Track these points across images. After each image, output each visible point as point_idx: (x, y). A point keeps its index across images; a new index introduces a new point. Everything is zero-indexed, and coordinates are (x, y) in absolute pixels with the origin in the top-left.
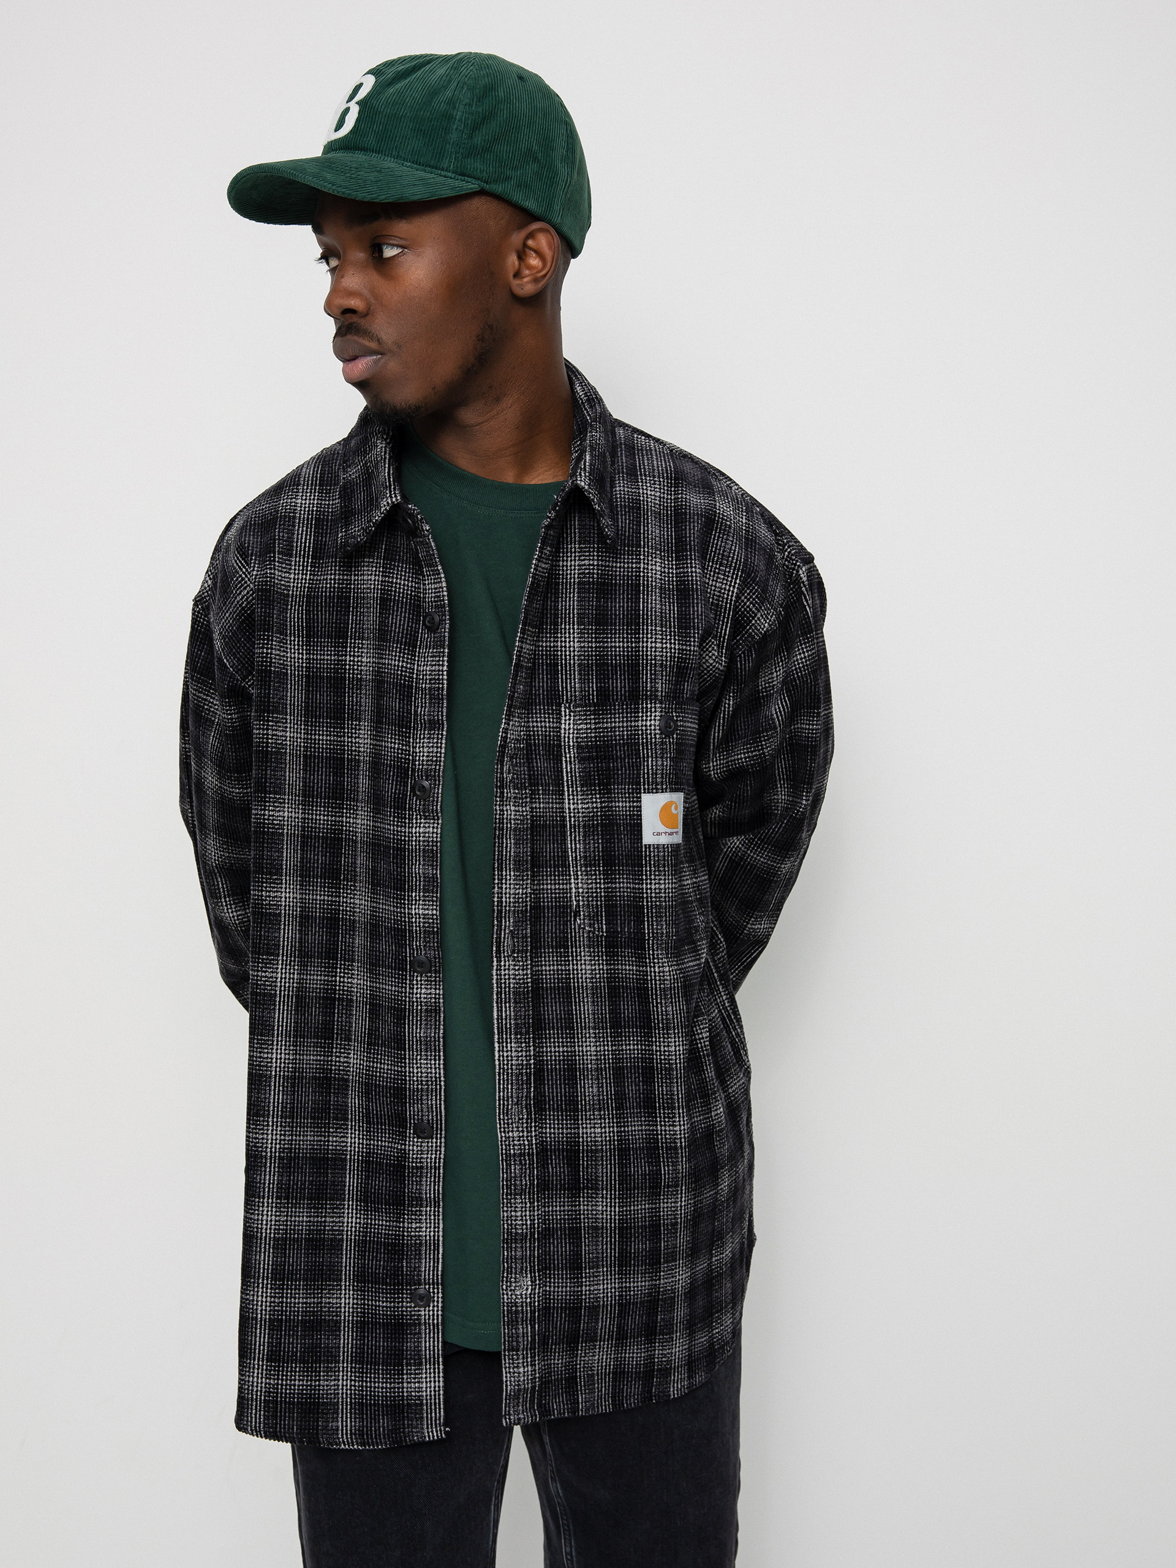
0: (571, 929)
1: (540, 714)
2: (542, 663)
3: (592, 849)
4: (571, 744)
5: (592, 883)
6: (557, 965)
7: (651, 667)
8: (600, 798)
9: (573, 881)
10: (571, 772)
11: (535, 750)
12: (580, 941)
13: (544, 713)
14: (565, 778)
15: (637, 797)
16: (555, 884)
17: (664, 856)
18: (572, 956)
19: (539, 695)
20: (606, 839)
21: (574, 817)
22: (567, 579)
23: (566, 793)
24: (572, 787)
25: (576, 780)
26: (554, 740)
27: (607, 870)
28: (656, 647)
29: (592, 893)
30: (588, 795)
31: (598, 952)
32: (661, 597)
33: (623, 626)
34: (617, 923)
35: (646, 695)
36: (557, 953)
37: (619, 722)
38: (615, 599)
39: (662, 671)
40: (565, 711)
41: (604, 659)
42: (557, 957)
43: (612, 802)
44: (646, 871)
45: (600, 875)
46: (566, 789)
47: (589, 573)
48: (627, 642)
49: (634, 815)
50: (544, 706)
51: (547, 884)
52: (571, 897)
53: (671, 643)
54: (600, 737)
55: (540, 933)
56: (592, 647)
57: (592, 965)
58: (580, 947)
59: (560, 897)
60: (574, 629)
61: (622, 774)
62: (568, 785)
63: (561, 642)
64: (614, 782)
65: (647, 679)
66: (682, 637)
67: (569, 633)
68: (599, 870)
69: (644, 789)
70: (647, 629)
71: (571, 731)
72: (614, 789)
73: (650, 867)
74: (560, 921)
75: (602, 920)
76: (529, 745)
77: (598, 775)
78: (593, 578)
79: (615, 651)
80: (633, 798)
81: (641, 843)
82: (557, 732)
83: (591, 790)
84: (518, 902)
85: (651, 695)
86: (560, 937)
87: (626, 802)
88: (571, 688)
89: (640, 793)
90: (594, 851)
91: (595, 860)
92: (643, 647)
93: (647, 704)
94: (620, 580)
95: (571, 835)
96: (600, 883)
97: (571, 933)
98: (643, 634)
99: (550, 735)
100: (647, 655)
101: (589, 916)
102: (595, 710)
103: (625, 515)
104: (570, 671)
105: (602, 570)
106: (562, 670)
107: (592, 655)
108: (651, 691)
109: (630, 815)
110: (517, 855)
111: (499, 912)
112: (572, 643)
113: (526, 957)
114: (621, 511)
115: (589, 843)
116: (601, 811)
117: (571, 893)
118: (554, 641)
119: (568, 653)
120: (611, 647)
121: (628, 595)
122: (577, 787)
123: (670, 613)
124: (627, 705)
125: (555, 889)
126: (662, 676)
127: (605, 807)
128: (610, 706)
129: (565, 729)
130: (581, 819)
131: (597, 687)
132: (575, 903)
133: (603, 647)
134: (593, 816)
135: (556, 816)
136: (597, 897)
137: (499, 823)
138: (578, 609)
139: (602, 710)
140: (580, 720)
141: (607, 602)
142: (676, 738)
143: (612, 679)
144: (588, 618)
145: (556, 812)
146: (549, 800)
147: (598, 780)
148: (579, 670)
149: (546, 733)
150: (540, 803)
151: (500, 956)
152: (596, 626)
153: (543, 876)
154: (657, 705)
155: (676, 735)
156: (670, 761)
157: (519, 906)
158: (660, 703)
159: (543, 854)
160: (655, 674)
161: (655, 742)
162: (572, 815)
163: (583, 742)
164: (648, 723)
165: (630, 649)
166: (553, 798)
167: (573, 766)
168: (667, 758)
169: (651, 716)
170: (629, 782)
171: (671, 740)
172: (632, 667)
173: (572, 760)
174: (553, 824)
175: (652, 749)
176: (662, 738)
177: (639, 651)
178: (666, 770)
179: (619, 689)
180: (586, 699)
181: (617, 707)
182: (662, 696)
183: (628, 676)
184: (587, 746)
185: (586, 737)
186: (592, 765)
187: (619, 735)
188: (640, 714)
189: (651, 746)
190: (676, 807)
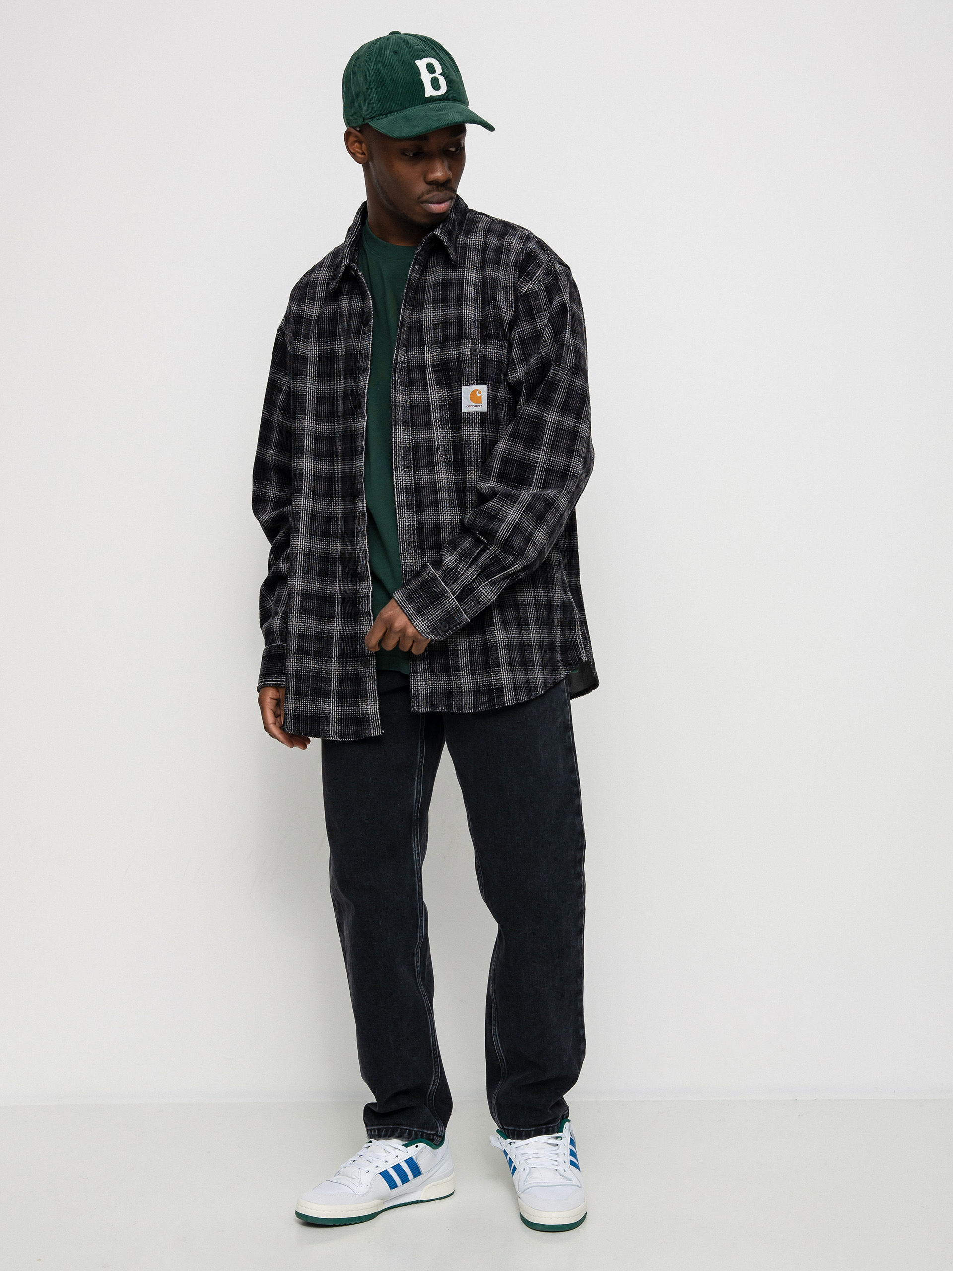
0: (435, 457)
1: (415, 350)
2: (415, 323)
3: (444, 417)
4: (430, 364)
5: (445, 434)
6: (429, 475)
7: (468, 323)
8: (447, 391)
9: (435, 432)
10: (431, 378)
11: (412, 368)
12: (440, 463)
13: (417, 350)
15: (460, 388)
16: (426, 435)
18: (437, 470)
19: (415, 342)
20: (451, 411)
22: (428, 283)
23: (429, 389)
24: (432, 386)
25: (434, 382)
26: (422, 363)
27: (452, 428)
28: (471, 312)
29: (446, 438)
30: (440, 389)
31: (450, 469)
32: (474, 287)
33: (455, 302)
34: (458, 454)
35: (465, 336)
36: (429, 469)
37: (452, 351)
38: (452, 290)
39: (474, 325)
40: (427, 348)
41: (445, 320)
42: (429, 471)
43: (452, 392)
44: (464, 426)
45: (449, 429)
46: (429, 387)
47: (438, 279)
48: (457, 311)
50: (417, 347)
51: (422, 435)
52: (434, 441)
53: (478, 313)
54: (444, 359)
55: (418, 459)
56: (440, 315)
57: (447, 476)
58: (441, 467)
59: (428, 441)
60: (430, 306)
61: (453, 377)
62: (430, 385)
63: (424, 314)
64: (453, 382)
65: (466, 328)
67: (428, 309)
68: (449, 427)
69: (463, 385)
70: (467, 304)
71: (430, 358)
72: (453, 385)
73: (465, 423)
74: (429, 453)
75: (451, 453)
76: (408, 367)
77: (445, 379)
78: (440, 281)
79: (451, 316)
80: (458, 390)
81: (462, 412)
82: (423, 358)
83: (442, 387)
84: (405, 442)
85: (468, 336)
86: (430, 462)
87: (455, 391)
88: (430, 336)
90: (445, 417)
91: (446, 422)
92: (464, 313)
93: (465, 340)
94: (454, 281)
95: (433, 410)
96: (449, 434)
97: (436, 459)
98: (465, 306)
99: (419, 361)
100: (466, 316)
101: (444, 450)
102: (441, 346)
104: (429, 328)
105: (444, 277)
106: (425, 328)
107: (440, 319)
108: (468, 334)
109: (457, 397)
110: (404, 419)
111: (396, 447)
112: (429, 314)
113: (411, 470)
114: (459, 249)
115: (443, 414)
116: (448, 397)
117: (434, 439)
118: (421, 314)
119: (427, 319)
120: (449, 313)
121: (458, 288)
122: (434, 386)
123: (478, 297)
124: (455, 342)
125: (426, 437)
126: (474, 327)
127: (450, 395)
128: (448, 343)
129: (427, 356)
130: (437, 402)
131: (442, 334)
132: (437, 444)
133: (445, 314)
134: (444, 400)
135: (425, 401)
136: (448, 441)
137: (394, 402)
138: (433, 297)
139: (444, 346)
140: (434, 351)
141: (447, 292)
142: (480, 357)
143: (449, 329)
144: (437, 300)
145: (425, 399)
146: (420, 393)
147: (445, 381)
148: (433, 327)
149: (417, 359)
150: (414, 395)
151: (397, 470)
152: (442, 304)
153: (419, 431)
154: (470, 341)
155: (480, 355)
156: (476, 368)
157: (406, 445)
158: (472, 340)
159: (418, 420)
160: (470, 326)
161: (468, 359)
162: (433, 400)
163: (436, 363)
164: (465, 350)
165: (458, 314)
166: (422, 392)
167: (432, 375)
168: (474, 367)
169: (467, 347)
170: (458, 381)
171: (477, 358)
172: (459, 323)
173: (431, 372)
174: (423, 405)
175: (466, 363)
176: (472, 357)
177: (462, 314)
178: (474, 373)
179: (452, 334)
180: (437, 342)
181: (451, 343)
182: (474, 336)
183: (457, 326)
184: (437, 365)
185: (437, 360)
186: (440, 374)
187: (452, 357)
188: (462, 346)
189: (466, 361)
190: (480, 393)
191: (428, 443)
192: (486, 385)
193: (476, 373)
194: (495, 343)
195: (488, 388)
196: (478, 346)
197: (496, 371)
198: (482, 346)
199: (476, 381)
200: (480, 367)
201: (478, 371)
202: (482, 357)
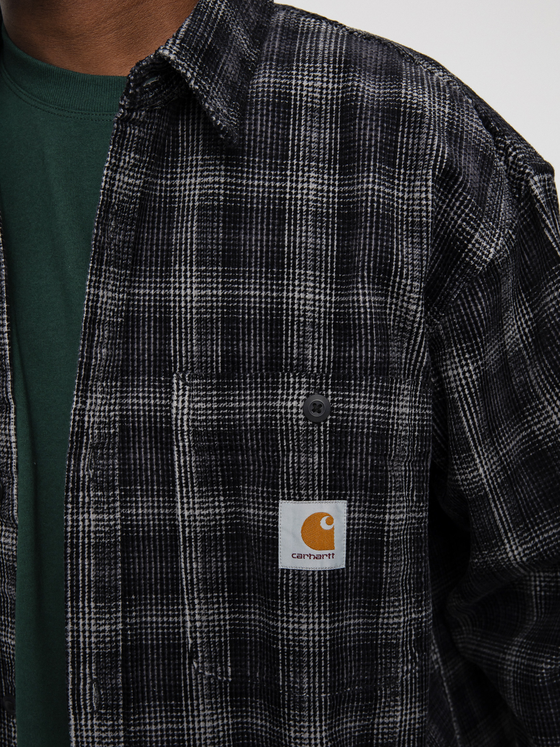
0: (185, 675)
1: (144, 386)
2: (149, 317)
3: (214, 570)
4: (185, 428)
5: (213, 614)
6: (167, 723)
7: (298, 326)
8: (225, 501)
9: (187, 612)
10: (185, 466)
11: (134, 436)
12: (197, 691)
13: (149, 386)
14: (177, 475)
15: (273, 504)
16: (162, 616)
17: (307, 586)
18: (187, 711)
19: (144, 360)
20: (233, 556)
21: (189, 526)
22: (184, 202)
23: (179, 495)
24: (187, 487)
25: (192, 478)
26: (161, 422)
27: (234, 597)
28: (305, 299)
29: (214, 626)
30: (208, 497)
31: (222, 703)
32: (315, 227)
33: (261, 267)
34: (246, 666)
35: (291, 364)
36: (166, 706)
37: (251, 401)
38: (251, 229)
39: (314, 332)
40: (178, 384)
41: (233, 313)
42: (166, 712)
43: (240, 506)
44: (282, 605)
45: (224, 603)
46: (178, 489)
47: (213, 194)
48: (266, 290)
49: (269, 528)
50: (149, 376)
51: (151, 616)
52: (185, 633)
53: (326, 295)
54: (224, 420)
55: (142, 680)
56: (217, 296)
57: (213, 721)
58: (198, 699)
59: (169, 634)
60: (191, 271)
61: (254, 470)
62: (181, 484)
63: (175, 288)
64: (244, 480)
65: (292, 342)
66: (342, 284)
67: (186, 277)
68: (223, 597)
69: (283, 494)
70: (294, 273)
71: (186, 411)
72: (244, 490)
73: (288, 600)
74: (169, 664)
75: (226, 661)
77: (222, 471)
78: (218, 200)
79: (249, 302)
80: (269, 504)
81: (277, 566)
82: (167, 411)
83: (213, 491)
84: (104, 642)
85: (298, 365)
86: (170, 686)
87: (259, 509)
88: (187, 351)
89: (278, 499)
90: (217, 572)
91: (218, 584)
92: (288, 298)
93: (288, 378)
94: (258, 203)
95: (185, 551)
96: (224, 613)
97: (185, 680)
98: (288, 279)
99: (155, 416)
100: (293, 310)
101: (210, 657)
102: (218, 384)
103: (267, 115)
104: (186, 328)
105: (231, 190)
106: (175, 327)
107: (217, 307)
108: (298, 359)
109: (263, 527)
110: (100, 579)
111: (75, 656)
112: (189, 291)
113: (118, 714)
114: (262, 109)
115: (210, 561)
116: (226, 519)
117: (184, 627)
118: (166, 288)
119: (183, 304)
120: (244, 296)
121: (268, 225)
122: (193, 487)
123: (327, 250)
124: (262, 378)
125: (163, 623)
126: (314, 339)
127: (231, 513)
128: (239, 378)
129: (177, 408)
130: (198, 529)
131: (222, 351)
132: (190, 641)
133: (233, 296)
134: (215, 525)
135: (165, 525)
136: (220, 631)
137: (72, 538)
138: (198, 244)
139: (228, 384)
140: (197, 396)
141: (239, 233)
142: (331, 426)
143: (244, 341)
144: (212, 256)
145: (165, 520)
146: (153, 502)
147: (223, 476)
148: (198, 328)
149: (150, 411)
150: (137, 508)
151: (80, 714)
152: (223, 266)
153: (146, 605)
154: (304, 380)
155: (331, 420)
156: (320, 457)
157: (105, 648)
158: (308, 377)
159: (145, 574)
160: (304, 336)
161: (298, 430)
162: (187, 523)
163: (201, 426)
164: (289, 404)
165: (269, 300)
166: (159, 501)
167: (188, 459)
168: (313, 452)
169: (293, 394)
170: (263, 482)
171: (322, 428)
172: (271, 325)
173: (187, 450)
174: (160, 535)
175: (293, 440)
176: (308, 426)
177: (282, 303)
178: (313, 469)
179: (252, 355)
180: (206, 368)
181: (248, 380)
182: (313, 367)
183: (266, 336)
184: (207, 433)
185: (206, 420)
186: (213, 458)
187: (251, 418)
188: (280, 392)
189: (292, 436)
190: (330, 521)
191: (169, 639)
192: (344, 499)
193: (319, 469)
194: (371, 386)
195: (349, 506)
196: (327, 396)
197: (372, 460)
198: (337, 396)
199: (319, 490)
200: (330, 453)
201: (325, 464)
202: (336, 426)
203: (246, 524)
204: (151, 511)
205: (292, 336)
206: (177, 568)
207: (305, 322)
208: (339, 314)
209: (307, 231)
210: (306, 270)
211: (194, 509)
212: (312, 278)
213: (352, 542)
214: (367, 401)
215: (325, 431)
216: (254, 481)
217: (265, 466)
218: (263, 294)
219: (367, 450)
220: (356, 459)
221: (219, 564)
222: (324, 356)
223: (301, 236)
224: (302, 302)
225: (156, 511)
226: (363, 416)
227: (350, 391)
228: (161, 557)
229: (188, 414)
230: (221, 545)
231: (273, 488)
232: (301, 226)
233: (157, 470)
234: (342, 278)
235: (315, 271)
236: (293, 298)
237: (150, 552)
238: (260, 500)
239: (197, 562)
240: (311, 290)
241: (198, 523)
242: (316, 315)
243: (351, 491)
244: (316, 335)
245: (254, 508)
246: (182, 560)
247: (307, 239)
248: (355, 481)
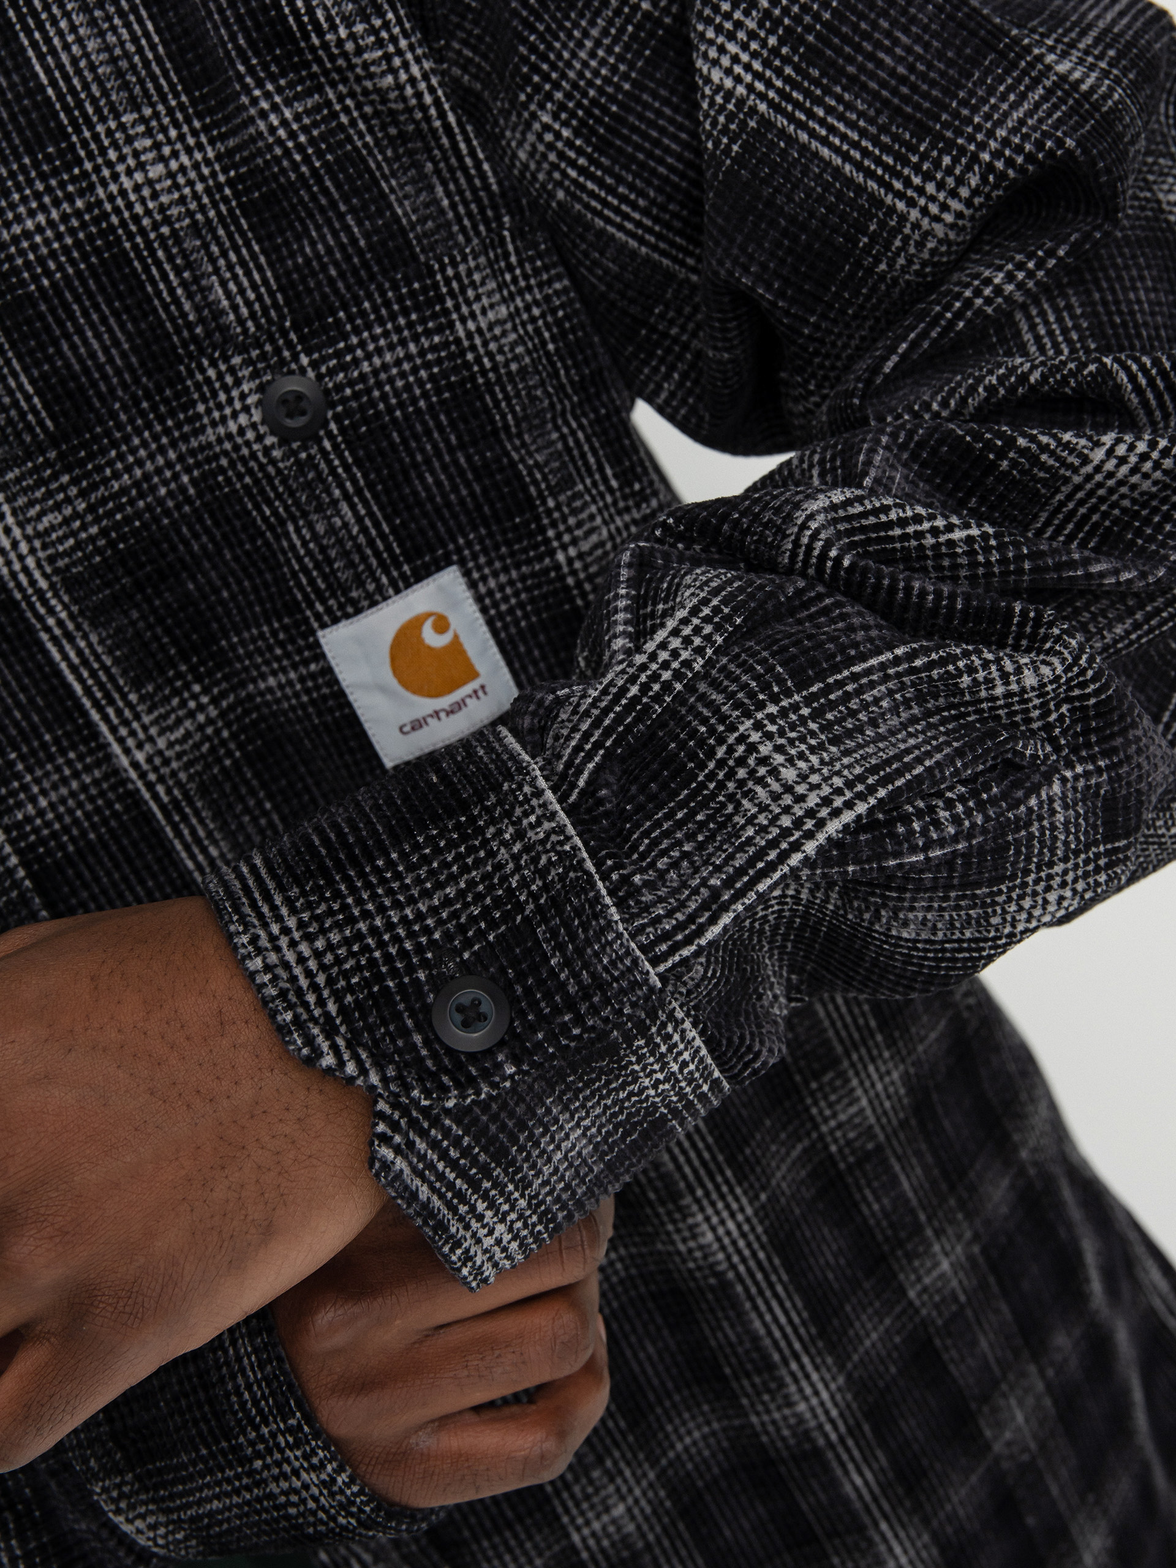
4: (43, 584)
7: (167, 250)
8: (206, 691)
10: (85, 662)
14: (78, 688)
15: (310, 647)
20: (282, 791)
21: (161, 779)
23: (104, 728)
24: (111, 702)
25: (112, 678)
28: (150, 182)
30: (167, 700)
33: (18, 158)
35: (195, 339)
37: (151, 457)
39: (206, 246)
43: (243, 684)
46: (95, 716)
48: (57, 203)
49: (324, 698)
53: (189, 151)
54: (117, 526)
61: (233, 597)
62: (96, 704)
64: (222, 628)
65: (172, 291)
66: (211, 112)
69: (318, 617)
70: (96, 137)
71: (24, 547)
72: (233, 647)
77: (168, 631)
79: (34, 247)
80: (299, 651)
81: (381, 765)
83: (170, 682)
85: (208, 334)
87: (284, 670)
89: (313, 632)
92: (111, 198)
93: (203, 371)
95: (179, 834)
98: (90, 157)
100: (136, 219)
102: (61, 456)
108: (201, 320)
109: (313, 702)
115: (241, 826)
116: (228, 725)
122: (124, 697)
123: (140, 51)
124: (148, 396)
126: (213, 260)
127: (231, 708)
128: (101, 422)
130: (183, 776)
131: (32, 382)
134: (213, 750)
135: (109, 804)
139: (84, 445)
140: (31, 504)
142: (342, 430)
143: (68, 337)
145: (102, 794)
146: (58, 769)
147: (175, 642)
150: (33, 800)
154: (236, 360)
155: (337, 418)
156: (353, 507)
158: (242, 349)
160: (189, 265)
161: (279, 471)
162: (152, 777)
163: (74, 564)
164: (233, 427)
165: (75, 223)
166: (69, 763)
167: (82, 644)
168: (334, 503)
169: (230, 401)
170: (265, 612)
171: (327, 444)
172: (108, 274)
173: (71, 626)
174: (111, 831)
175: (279, 496)
176: (294, 453)
177: (106, 216)
178: (353, 538)
179: (102, 359)
180: (18, 435)
181: (123, 417)
182: (241, 322)
183: (110, 304)
184: (94, 570)
185: (78, 545)
186: (135, 615)
187: (170, 493)
188: (201, 408)
189: (274, 489)
190: (441, 625)
192: (449, 563)
193: (364, 530)
194: (387, 304)
195: (467, 574)
196: (303, 371)
197: (469, 459)
198: (324, 359)
199: (388, 574)
200: (371, 486)
201: (371, 514)
202: (355, 426)
203: (274, 714)
204: (64, 791)
205: (165, 277)
206: (181, 876)
207: (174, 233)
208: (240, 178)
209: (73, 29)
210: (117, 116)
211: (151, 739)
212: (141, 129)
213: (511, 641)
214: (395, 338)
215: (336, 446)
216: (244, 620)
217: (250, 578)
218: (55, 215)
219: (447, 441)
220: (433, 473)
221: (263, 821)
222: (254, 287)
223: (67, 47)
224: (146, 192)
225: (75, 785)
226: (403, 375)
227: (345, 337)
228: (136, 872)
229: (33, 551)
230: (247, 782)
231: (291, 615)
232: (54, 22)
233: (31, 700)
234: (204, 98)
235: (137, 108)
236: (123, 193)
237: (108, 874)
238: (278, 652)
239: (215, 843)
240: (150, 156)
241: (175, 765)
242: (193, 206)
243: (455, 542)
244: (215, 249)
245: (274, 673)
246: (184, 855)
247: (83, 47)
248: (455, 516)
